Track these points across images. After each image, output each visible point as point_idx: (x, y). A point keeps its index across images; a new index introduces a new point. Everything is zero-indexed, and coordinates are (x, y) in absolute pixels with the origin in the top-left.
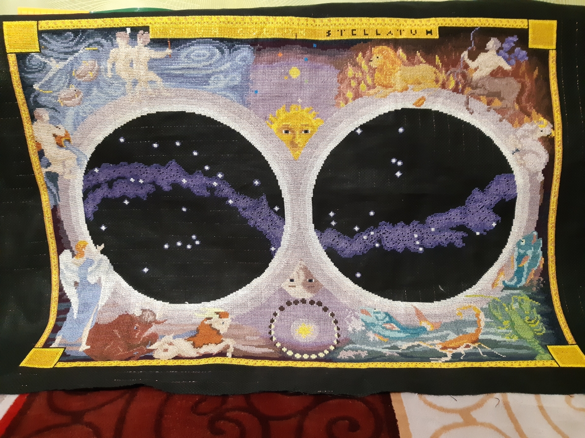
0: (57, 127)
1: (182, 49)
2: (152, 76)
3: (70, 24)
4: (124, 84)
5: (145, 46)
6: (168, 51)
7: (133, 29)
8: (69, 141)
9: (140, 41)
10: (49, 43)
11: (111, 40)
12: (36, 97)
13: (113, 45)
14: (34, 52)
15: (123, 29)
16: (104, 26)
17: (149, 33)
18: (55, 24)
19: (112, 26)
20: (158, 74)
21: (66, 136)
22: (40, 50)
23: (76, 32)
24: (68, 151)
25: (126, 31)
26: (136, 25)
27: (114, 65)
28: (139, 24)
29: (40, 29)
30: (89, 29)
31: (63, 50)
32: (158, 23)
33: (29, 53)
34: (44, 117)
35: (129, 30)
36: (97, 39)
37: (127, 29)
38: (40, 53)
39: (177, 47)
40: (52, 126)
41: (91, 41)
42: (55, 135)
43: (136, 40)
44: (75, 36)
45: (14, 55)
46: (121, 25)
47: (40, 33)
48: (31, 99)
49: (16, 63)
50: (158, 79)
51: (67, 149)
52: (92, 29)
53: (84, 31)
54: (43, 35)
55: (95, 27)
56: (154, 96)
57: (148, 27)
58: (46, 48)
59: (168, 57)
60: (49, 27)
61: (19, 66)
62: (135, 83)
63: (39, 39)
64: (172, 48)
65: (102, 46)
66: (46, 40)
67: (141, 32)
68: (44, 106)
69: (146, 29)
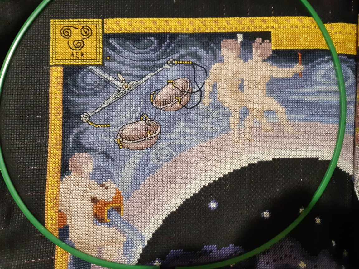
0: (102, 186)
1: (318, 64)
2: (271, 103)
3: (151, 25)
4: (227, 115)
5: (264, 60)
6: (298, 68)
7: (246, 35)
8: (118, 210)
9: (256, 53)
10: (119, 53)
11: (214, 51)
12: (80, 133)
13: (215, 58)
14: (92, 65)
15: (232, 36)
16: (203, 30)
17: (270, 41)
18: (130, 24)
19: (216, 30)
20: (279, 102)
21: (115, 200)
22: (103, 62)
23: (161, 37)
24: (112, 229)
25: (236, 38)
26: (252, 29)
27: (214, 86)
28: (256, 28)
29: (106, 31)
30: (182, 34)
31: (139, 63)
32: (284, 27)
33: (85, 66)
34: (84, 168)
35: (240, 37)
36: (192, 49)
37: (238, 35)
38: (102, 66)
39: (312, 62)
40: (94, 184)
41: (183, 51)
42: (94, 200)
43: (251, 51)
44: (160, 44)
45: (60, 69)
46: (228, 29)
47: (107, 37)
48: (72, 137)
49: (60, 80)
50: (280, 109)
51: (110, 225)
52: (186, 34)
53: (173, 36)
54: (111, 41)
55: (191, 31)
56: (271, 133)
57: (269, 33)
58: (112, 59)
59: (297, 76)
60: (121, 29)
61: (65, 85)
62: (245, 113)
63: (103, 45)
64: (305, 63)
65: (199, 59)
66: (114, 49)
67: (259, 40)
68: (90, 150)
69: (266, 36)
